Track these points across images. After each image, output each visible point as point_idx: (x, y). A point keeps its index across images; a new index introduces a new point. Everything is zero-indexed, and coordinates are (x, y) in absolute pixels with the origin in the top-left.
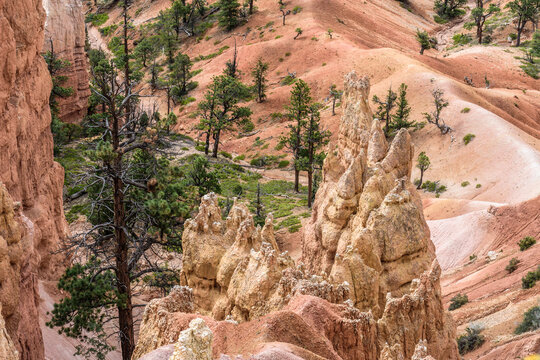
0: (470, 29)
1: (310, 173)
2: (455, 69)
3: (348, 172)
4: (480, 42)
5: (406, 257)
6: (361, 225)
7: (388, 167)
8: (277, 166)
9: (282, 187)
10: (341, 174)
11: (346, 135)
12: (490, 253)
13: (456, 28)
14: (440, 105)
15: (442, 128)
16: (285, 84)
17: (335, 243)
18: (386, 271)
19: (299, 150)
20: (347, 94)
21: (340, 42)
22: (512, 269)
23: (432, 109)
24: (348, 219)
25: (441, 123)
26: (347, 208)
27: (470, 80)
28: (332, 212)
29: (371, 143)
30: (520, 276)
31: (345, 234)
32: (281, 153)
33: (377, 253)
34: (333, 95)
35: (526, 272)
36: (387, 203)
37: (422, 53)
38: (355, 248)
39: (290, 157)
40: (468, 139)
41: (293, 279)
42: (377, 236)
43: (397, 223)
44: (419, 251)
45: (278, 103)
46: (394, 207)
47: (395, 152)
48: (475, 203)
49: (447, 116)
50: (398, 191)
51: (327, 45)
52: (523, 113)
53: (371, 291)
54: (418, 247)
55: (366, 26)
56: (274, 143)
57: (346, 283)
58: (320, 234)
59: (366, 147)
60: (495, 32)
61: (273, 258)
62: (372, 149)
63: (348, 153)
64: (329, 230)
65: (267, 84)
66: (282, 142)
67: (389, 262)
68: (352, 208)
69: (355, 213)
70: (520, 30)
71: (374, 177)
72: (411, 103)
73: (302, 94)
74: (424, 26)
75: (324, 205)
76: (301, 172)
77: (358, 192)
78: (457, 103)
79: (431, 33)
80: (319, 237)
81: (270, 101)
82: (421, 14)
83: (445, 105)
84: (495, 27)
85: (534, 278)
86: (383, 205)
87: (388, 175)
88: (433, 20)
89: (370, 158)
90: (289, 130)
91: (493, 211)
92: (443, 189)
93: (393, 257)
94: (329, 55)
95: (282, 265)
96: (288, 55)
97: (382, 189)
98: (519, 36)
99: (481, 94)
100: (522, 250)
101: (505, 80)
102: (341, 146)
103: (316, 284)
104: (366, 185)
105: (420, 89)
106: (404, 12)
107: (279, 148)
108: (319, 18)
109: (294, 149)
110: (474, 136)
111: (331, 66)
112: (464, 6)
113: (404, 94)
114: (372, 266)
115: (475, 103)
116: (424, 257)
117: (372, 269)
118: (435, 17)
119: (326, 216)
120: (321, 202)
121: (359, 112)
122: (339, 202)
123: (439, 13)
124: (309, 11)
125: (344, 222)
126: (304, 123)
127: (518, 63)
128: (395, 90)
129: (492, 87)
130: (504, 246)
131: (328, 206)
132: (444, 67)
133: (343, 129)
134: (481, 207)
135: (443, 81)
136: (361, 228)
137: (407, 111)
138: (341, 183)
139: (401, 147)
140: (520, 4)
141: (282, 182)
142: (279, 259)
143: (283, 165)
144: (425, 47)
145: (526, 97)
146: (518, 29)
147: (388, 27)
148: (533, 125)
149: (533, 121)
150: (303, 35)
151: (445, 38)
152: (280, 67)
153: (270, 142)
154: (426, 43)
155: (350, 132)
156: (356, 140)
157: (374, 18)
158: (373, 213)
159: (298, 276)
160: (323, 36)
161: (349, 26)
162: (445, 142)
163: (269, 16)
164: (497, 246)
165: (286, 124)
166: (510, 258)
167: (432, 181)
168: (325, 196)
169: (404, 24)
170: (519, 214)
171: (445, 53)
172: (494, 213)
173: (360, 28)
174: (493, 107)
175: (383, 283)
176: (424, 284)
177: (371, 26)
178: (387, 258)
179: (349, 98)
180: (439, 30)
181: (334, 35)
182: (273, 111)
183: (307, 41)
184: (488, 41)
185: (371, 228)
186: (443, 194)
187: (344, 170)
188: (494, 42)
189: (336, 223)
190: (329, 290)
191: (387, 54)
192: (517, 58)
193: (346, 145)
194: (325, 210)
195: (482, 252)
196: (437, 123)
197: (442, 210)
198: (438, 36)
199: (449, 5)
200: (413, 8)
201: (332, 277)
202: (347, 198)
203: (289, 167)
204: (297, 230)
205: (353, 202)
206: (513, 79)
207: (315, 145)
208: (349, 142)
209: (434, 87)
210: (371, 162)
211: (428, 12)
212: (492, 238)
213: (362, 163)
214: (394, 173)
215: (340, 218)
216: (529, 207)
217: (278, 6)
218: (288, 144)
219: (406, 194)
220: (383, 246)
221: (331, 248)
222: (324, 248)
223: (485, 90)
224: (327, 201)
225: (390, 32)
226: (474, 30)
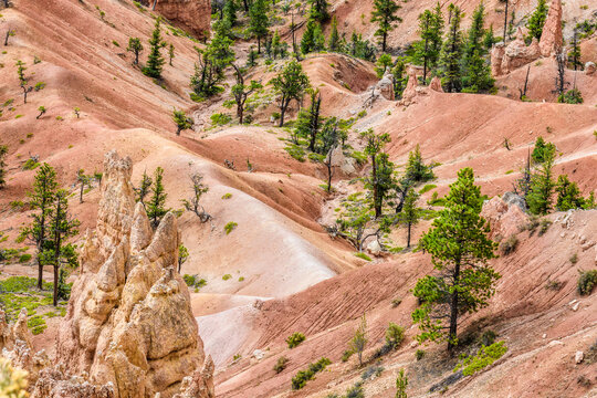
0: (229, 107)
1: (56, 267)
2: (214, 152)
3: (109, 261)
4: (241, 122)
5: (174, 354)
6: (123, 319)
7: (153, 256)
8: (18, 260)
9: (24, 284)
10: (100, 264)
11: (106, 221)
12: (256, 352)
13: (214, 107)
14: (199, 191)
15: (201, 216)
16: (26, 168)
17: (94, 340)
18: (152, 369)
19: (43, 242)
20: (107, 175)
21: (88, 122)
22: (280, 369)
23: (190, 195)
24: (109, 314)
25: (200, 211)
26: (108, 301)
27: (231, 162)
28: (92, 306)
29: (134, 230)
30: (289, 376)
31: (106, 330)
32: (22, 246)
33: (142, 350)
34: (80, 180)
35: (296, 371)
36: (154, 295)
37: (178, 133)
38: (119, 344)
39: (33, 251)
40: (230, 228)
41: (51, 381)
42: (143, 331)
43: (164, 316)
44: (188, 347)
45: (19, 190)
46: (162, 299)
47: (161, 238)
48: (237, 298)
49: (207, 203)
50: (165, 281)
51: (73, 125)
52: (288, 199)
53: (136, 392)
54: (187, 342)
55: (116, 105)
56: (14, 236)
57: (110, 383)
58: (78, 330)
59: (128, 234)
60: (257, 111)
61: (28, 358)
62: (134, 236)
63: (108, 241)
64: (88, 326)
65: (6, 169)
66: (24, 234)
67: (155, 359)
68: (113, 301)
69: (116, 307)
70: (283, 109)
71: (139, 266)
72: (167, 188)
73: (47, 180)
74: (180, 105)
75: (81, 299)
76: (45, 267)
77: (121, 283)
78: (217, 188)
79: (187, 112)
80: (76, 335)
81: (9, 188)
82: (176, 92)
83: (204, 191)
84: (256, 106)
85: (304, 378)
86: (149, 297)
87: (153, 265)
88: (189, 99)
89: (133, 245)
90: (32, 220)
91: (259, 305)
92: (202, 283)
93: (159, 355)
94: (76, 136)
95: (38, 365)
96: (30, 136)
97: (147, 280)
98: (283, 115)
99: (244, 179)
100: (291, 347)
101: (269, 162)
102: (101, 233)
103: (77, 385)
104: (130, 275)
105: (177, 173)
106: (157, 89)
107: (20, 240)
108: (64, 95)
109: (38, 241)
110: (236, 225)
111: (78, 148)
112: (223, 82)
113: (160, 179)
114: (138, 365)
115: (238, 188)
116: (195, 353)
117: (138, 368)
118: (192, 95)
119: (84, 311)
120: (78, 296)
121: (121, 194)
122: (100, 295)
123: (196, 90)
124: (54, 88)
125: (104, 318)
126: (50, 212)
127: (282, 145)
128: (149, 174)
129: (255, 171)
130: (271, 343)
131: (87, 299)
132: (202, 149)
133: (102, 215)
134: (246, 301)
135: (202, 164)
136: (124, 323)
137: (163, 198)
138: (102, 273)
139: (167, 234)
140: (284, 80)
141: (23, 278)
142: (35, 359)
143: (24, 260)
144: (181, 127)
145: (290, 182)
146: (282, 108)
147: (139, 105)
148: (299, 213)
149: (298, 208)
150: (47, 114)
151: (203, 117)
152: (22, 150)
153: (10, 233)
154: (183, 124)
155: (110, 217)
156: (117, 226)
157: (125, 95)
158: (137, 307)
159: (57, 377)
160: (70, 115)
161: (98, 104)
162: (205, 231)
163: (8, 93)
164: (264, 344)
165: (29, 213)
166: (277, 357)
167: (191, 275)
168: (83, 288)
169: (157, 102)
170: (288, 309)
171: (202, 134)
172: (260, 308)
173: (110, 106)
174: (256, 192)
175: (149, 383)
176: (197, 382)
177: (122, 104)
178: (153, 355)
179: (110, 180)
180: (195, 109)
181: (82, 114)
182: (14, 199)
183: (51, 121)
184: (249, 121)
185: (136, 323)
186: (203, 289)
187: (104, 260)
188: (256, 122)
189: (95, 318)
190: (91, 391)
191: (141, 135)
192: (281, 139)
193: (105, 232)
194: (84, 304)
195: (247, 351)
196: (196, 211)
197: (202, 307)
198: (194, 116)
199: (206, 82)
200: (167, 84)
201: (94, 378)
202: (108, 291)
203: (32, 261)
204: (42, 332)
205: (115, 294)
206: (277, 162)
207: (62, 236)
208: (109, 228)
209: (193, 171)
210: (134, 250)
211: (183, 89)
212: (258, 335)
213: (125, 251)
214: (159, 261)
215: (100, 313)
216: (298, 300)
217: (19, 82)
218: (30, 236)
219: (174, 284)
220: (149, 342)
221: (89, 346)
222: (82, 347)
223: (247, 174)
224: (85, 293)
225: (143, 110)
226: (234, 109)
